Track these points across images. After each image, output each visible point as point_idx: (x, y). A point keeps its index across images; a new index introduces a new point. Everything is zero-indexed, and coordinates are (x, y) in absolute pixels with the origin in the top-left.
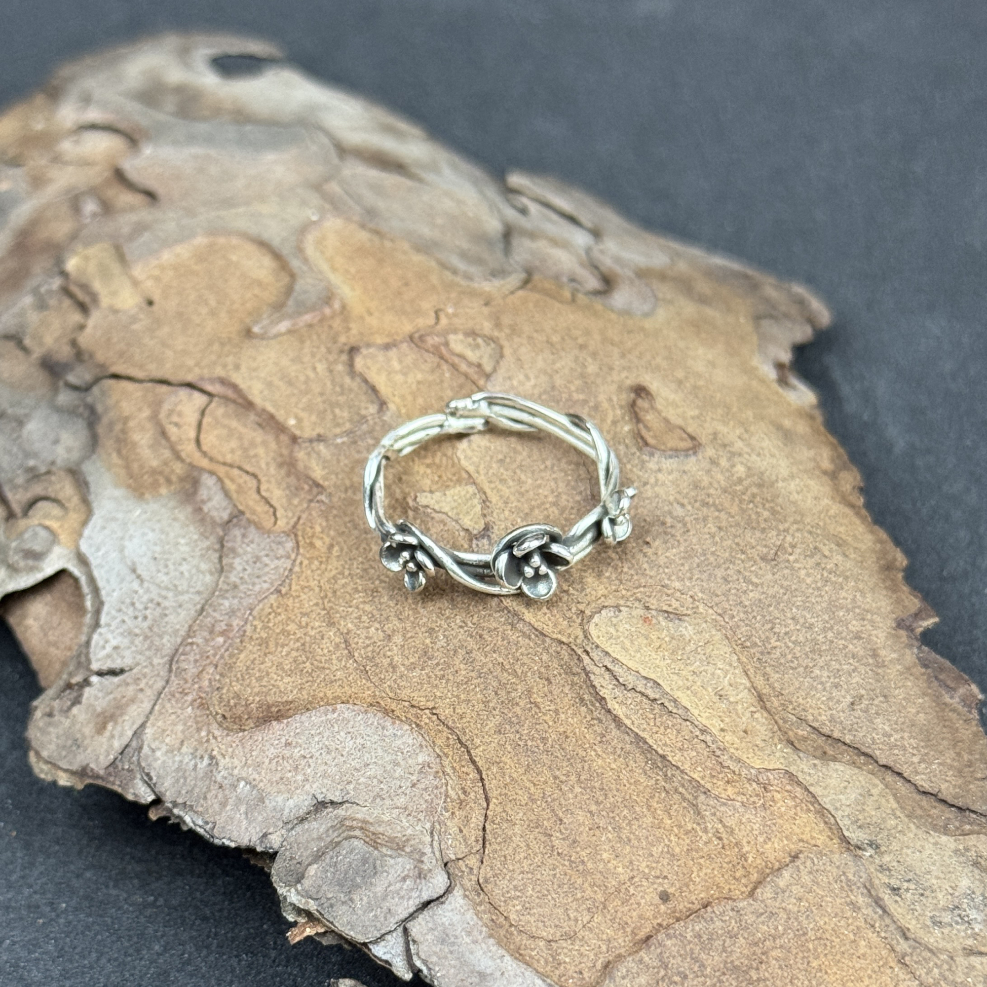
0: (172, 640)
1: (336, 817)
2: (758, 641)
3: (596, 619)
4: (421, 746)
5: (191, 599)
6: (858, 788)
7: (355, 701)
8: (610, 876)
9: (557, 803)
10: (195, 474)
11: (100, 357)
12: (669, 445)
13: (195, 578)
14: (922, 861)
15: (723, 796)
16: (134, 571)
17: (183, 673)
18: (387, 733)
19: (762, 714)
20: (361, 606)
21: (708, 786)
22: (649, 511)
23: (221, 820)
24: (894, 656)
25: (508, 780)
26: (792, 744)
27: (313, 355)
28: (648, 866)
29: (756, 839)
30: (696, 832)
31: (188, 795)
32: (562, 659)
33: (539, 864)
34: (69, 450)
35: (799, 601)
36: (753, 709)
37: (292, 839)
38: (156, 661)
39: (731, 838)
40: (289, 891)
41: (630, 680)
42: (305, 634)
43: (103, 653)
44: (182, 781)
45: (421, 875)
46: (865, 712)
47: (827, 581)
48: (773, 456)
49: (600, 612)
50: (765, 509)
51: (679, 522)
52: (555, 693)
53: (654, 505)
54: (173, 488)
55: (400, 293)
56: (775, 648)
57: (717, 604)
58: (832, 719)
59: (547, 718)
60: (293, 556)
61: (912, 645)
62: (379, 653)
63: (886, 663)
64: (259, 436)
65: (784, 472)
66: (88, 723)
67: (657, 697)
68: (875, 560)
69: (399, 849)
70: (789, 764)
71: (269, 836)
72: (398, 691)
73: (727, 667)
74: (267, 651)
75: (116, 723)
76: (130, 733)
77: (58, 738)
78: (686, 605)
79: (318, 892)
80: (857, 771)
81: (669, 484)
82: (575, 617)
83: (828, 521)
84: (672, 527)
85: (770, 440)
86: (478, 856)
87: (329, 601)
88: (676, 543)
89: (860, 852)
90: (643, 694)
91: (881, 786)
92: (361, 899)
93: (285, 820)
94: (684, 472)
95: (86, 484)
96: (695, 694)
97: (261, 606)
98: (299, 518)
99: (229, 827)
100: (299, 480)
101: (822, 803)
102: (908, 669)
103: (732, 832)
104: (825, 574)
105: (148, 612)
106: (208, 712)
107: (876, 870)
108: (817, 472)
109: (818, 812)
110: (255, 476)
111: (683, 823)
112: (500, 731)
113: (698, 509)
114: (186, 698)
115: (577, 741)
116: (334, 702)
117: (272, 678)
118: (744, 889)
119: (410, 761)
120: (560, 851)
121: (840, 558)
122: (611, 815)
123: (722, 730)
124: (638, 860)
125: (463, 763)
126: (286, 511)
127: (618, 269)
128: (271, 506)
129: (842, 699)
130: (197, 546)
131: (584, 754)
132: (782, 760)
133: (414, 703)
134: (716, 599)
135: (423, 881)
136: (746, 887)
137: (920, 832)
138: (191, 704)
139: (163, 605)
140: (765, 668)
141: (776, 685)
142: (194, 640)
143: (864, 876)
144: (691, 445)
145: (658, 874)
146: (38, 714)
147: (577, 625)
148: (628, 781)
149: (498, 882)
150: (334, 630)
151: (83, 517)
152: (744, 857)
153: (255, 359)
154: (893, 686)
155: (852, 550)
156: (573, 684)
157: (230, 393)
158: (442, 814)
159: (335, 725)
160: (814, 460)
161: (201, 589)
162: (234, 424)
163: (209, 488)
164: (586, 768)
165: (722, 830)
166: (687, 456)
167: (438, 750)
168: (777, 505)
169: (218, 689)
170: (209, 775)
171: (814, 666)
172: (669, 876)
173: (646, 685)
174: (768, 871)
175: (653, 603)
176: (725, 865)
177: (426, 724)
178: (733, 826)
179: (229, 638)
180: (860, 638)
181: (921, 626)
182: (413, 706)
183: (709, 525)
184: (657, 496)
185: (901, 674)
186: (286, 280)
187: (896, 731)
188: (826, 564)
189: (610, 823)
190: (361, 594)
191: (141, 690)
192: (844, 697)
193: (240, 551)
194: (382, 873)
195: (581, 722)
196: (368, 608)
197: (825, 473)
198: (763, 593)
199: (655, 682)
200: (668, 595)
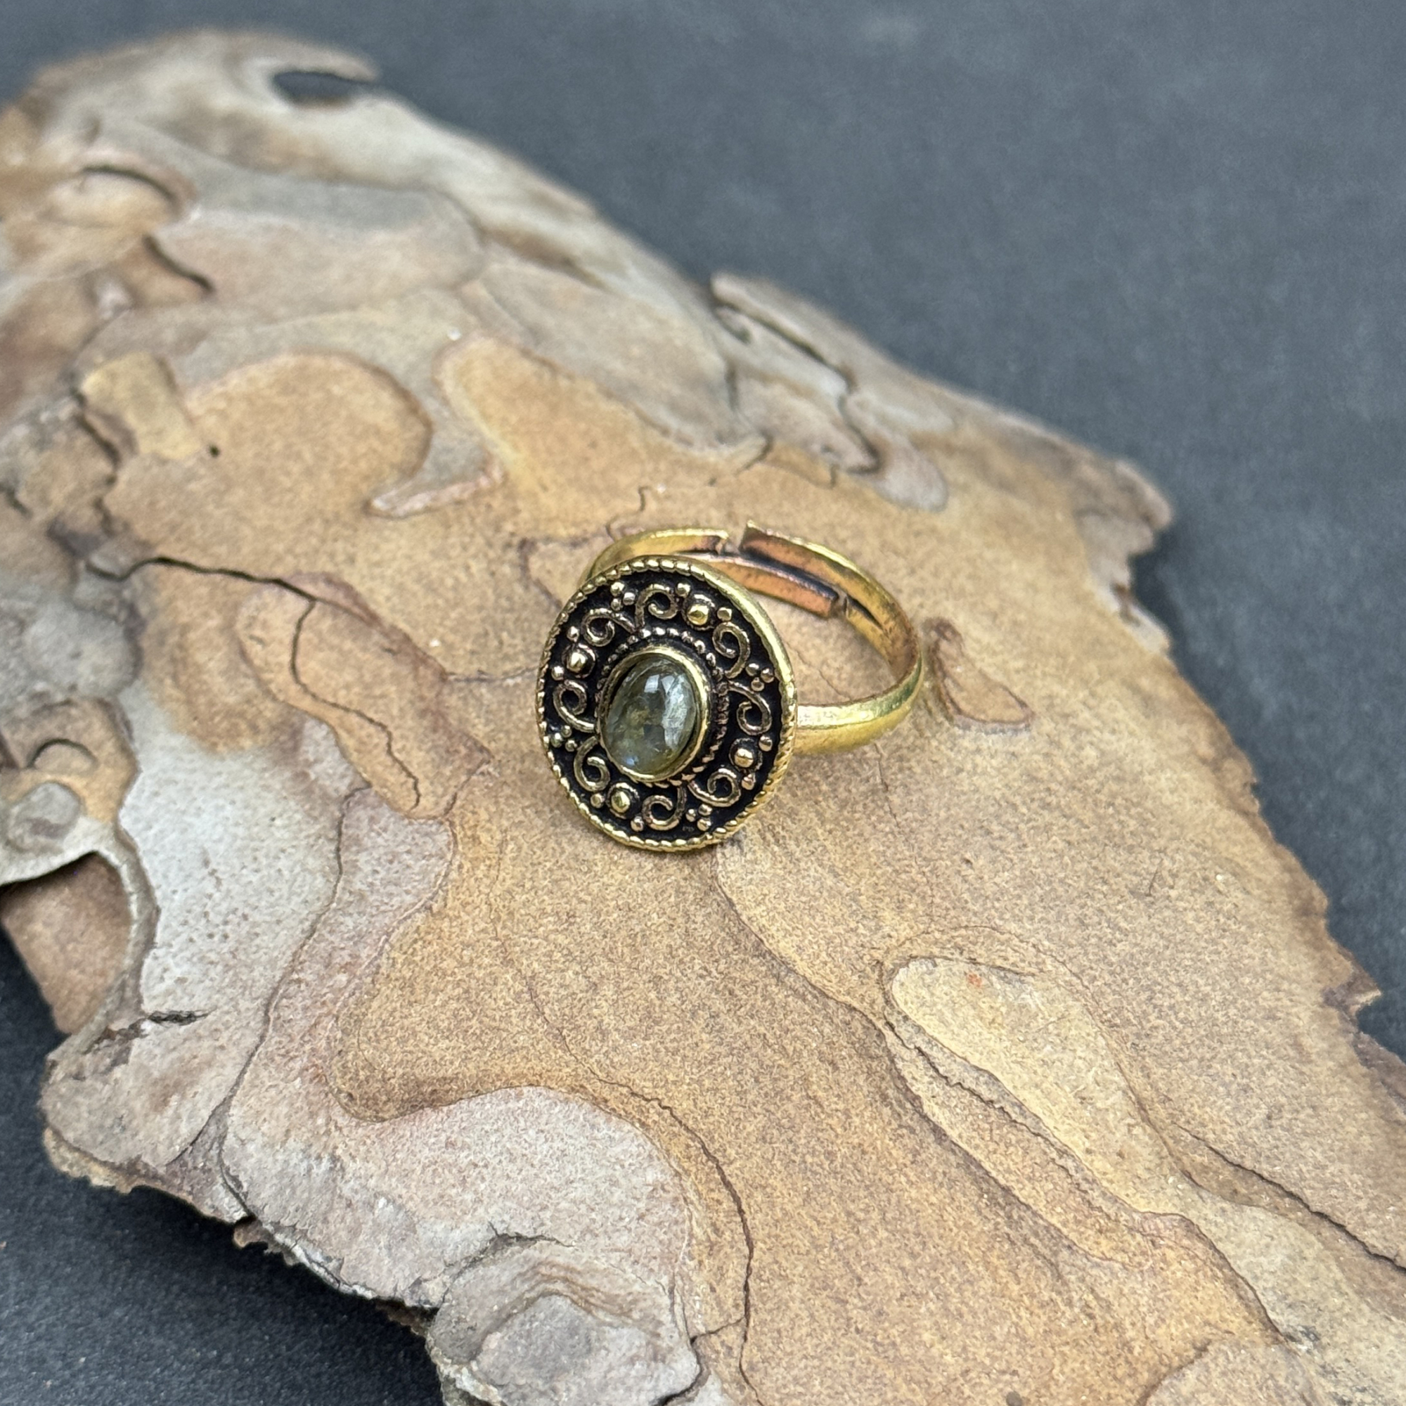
0: (269, 973)
1: (526, 1258)
2: (1132, 1018)
3: (902, 975)
4: (650, 1156)
5: (294, 912)
6: (1285, 1247)
7: (549, 1083)
8: (934, 1369)
9: (854, 1251)
10: (295, 719)
11: (140, 529)
12: (991, 713)
13: (299, 879)
14: (1380, 1361)
15: (1095, 1252)
16: (206, 863)
17: (286, 1025)
18: (600, 1135)
19: (1144, 1130)
20: (552, 937)
21: (1073, 1236)
22: (967, 812)
23: (351, 1257)
24: (1325, 1045)
25: (779, 1214)
26: (1190, 1177)
27: (465, 548)
28: (988, 1355)
29: (1143, 1319)
30: (1056, 1304)
31: (299, 1215)
32: (854, 1034)
33: (830, 1345)
34: (97, 670)
35: (1187, 958)
36: (1132, 1121)
37: (459, 1291)
38: (244, 1004)
39: (1109, 1319)
40: (458, 1371)
41: (955, 1071)
42: (469, 975)
43: (161, 987)
44: (288, 1191)
45: (658, 1356)
46: (1288, 1130)
47: (1224, 930)
48: (1132, 734)
49: (907, 965)
50: (1131, 817)
51: (1011, 831)
52: (843, 1084)
53: (974, 803)
54: (260, 738)
55: (587, 459)
56: (1156, 1028)
57: (1070, 959)
58: (1242, 1140)
59: (833, 1122)
60: (449, 856)
61: (1348, 1032)
62: (580, 1011)
63: (1314, 1057)
64: (388, 666)
65: (1149, 760)
66: (139, 1094)
67: (995, 1097)
68: (1285, 898)
69: (623, 1314)
70: (1187, 1207)
71: (424, 1284)
72: (613, 1070)
73: (1092, 1056)
74: (413, 999)
75: (183, 1096)
76: (205, 1114)
77: (90, 1112)
78: (1028, 959)
79: (503, 1375)
80: (1282, 1221)
81: (994, 773)
82: (868, 969)
83: (1218, 837)
84: (1001, 838)
85: (1126, 709)
86: (739, 1329)
87: (504, 927)
88: (1009, 864)
89: (1293, 1345)
90: (972, 1092)
91: (1319, 1245)
92: (568, 1390)
93: (448, 1261)
94: (1013, 754)
95: (127, 725)
96: (1047, 1095)
97: (401, 929)
98: (455, 798)
99: (364, 1268)
100: (450, 738)
101: (1235, 1267)
102: (1343, 1066)
103: (1108, 1307)
104: (1222, 920)
105: (228, 928)
106: (326, 1089)
107: (1317, 1372)
108: (1195, 762)
109: (1227, 1281)
110: (383, 727)
111: (1037, 1291)
112: (764, 1139)
113: (1036, 813)
114: (291, 1064)
115: (878, 1159)
116: (516, 1082)
117: (422, 1041)
118: (1129, 1395)
119: (634, 1180)
120: (860, 1326)
121: (1240, 895)
122: (933, 1274)
123: (1088, 1151)
124: (974, 1345)
125: (712, 1185)
126: (432, 783)
127: (886, 434)
128: (409, 775)
129: (1254, 1110)
130: (301, 831)
131: (890, 1179)
132: (1176, 1201)
133: (636, 1090)
134: (1070, 952)
135: (660, 1365)
136: (1133, 1392)
137: (1376, 1317)
138: (300, 1074)
139: (251, 919)
140: (1143, 1058)
141: (1160, 1085)
142: (302, 975)
143: (1301, 1381)
144: (1022, 716)
145: (1004, 1366)
146: (58, 1074)
147: (872, 982)
148: (956, 1225)
149: (769, 1370)
150: (512, 971)
151: (123, 775)
152: (1128, 1346)
153: (377, 548)
154: (1324, 1092)
155: (1254, 883)
156: (870, 1073)
157: (340, 598)
158: (684, 1264)
159: (521, 1120)
160: (1187, 741)
161: (310, 898)
162: (348, 645)
163: (317, 744)
164: (894, 1201)
165: (1093, 1303)
166: (1016, 731)
167: (675, 1165)
168: (1146, 810)
169: (340, 1052)
170: (330, 1185)
171: (1213, 1058)
172: (1021, 1371)
173: (977, 1078)
174: (1164, 1370)
175: (980, 953)
176: (1099, 1357)
177: (655, 1122)
178: (1111, 1299)
179: (355, 976)
180: (1275, 1018)
181: (1357, 1003)
182: (633, 1094)
183: (1054, 838)
184: (976, 791)
185: (1334, 1074)
186: (419, 429)
187: (1333, 1162)
188: (1221, 903)
189: (932, 1288)
190: (551, 919)
191: (222, 1048)
192: (1257, 1107)
193: (367, 842)
194: (599, 1350)
195: (884, 1130)
196: (561, 939)
197: (1204, 761)
198: (1136, 945)
199: (991, 1075)
200: (1002, 944)
